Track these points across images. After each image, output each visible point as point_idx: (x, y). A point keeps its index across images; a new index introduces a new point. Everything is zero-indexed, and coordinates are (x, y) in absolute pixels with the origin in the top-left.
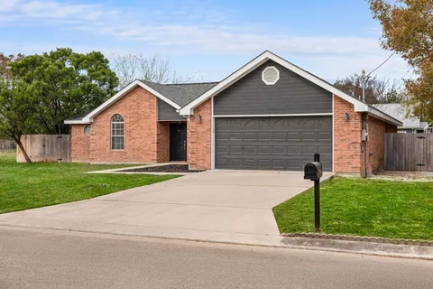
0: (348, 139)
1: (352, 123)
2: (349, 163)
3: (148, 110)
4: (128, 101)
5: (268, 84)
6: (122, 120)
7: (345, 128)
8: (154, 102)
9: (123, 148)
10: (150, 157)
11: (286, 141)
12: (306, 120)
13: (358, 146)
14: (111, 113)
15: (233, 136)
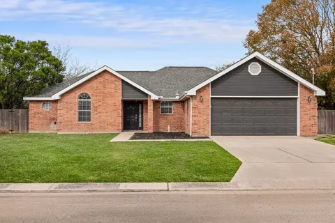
0: (310, 113)
1: (312, 103)
2: (310, 130)
3: (113, 91)
4: (94, 83)
5: (252, 74)
6: (89, 98)
7: (308, 107)
8: (120, 84)
9: (90, 120)
10: (116, 128)
11: (265, 115)
12: (278, 101)
13: (316, 118)
14: (79, 92)
15: (225, 111)
